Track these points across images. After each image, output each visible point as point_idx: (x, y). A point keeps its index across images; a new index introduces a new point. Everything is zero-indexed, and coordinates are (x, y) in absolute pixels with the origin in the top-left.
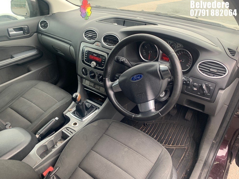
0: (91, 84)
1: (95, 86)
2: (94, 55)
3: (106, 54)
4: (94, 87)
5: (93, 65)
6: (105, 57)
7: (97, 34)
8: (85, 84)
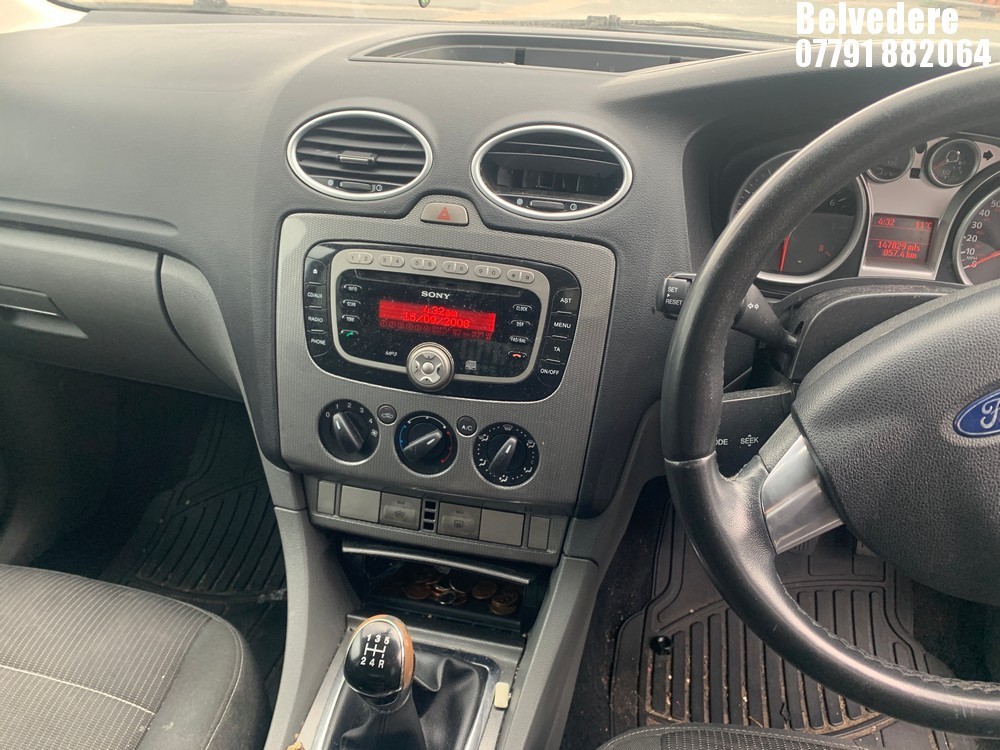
0: (395, 508)
1: (430, 516)
2: (424, 294)
3: (531, 273)
4: (429, 526)
5: (429, 372)
6: (530, 297)
7: (415, 141)
8: (335, 518)
